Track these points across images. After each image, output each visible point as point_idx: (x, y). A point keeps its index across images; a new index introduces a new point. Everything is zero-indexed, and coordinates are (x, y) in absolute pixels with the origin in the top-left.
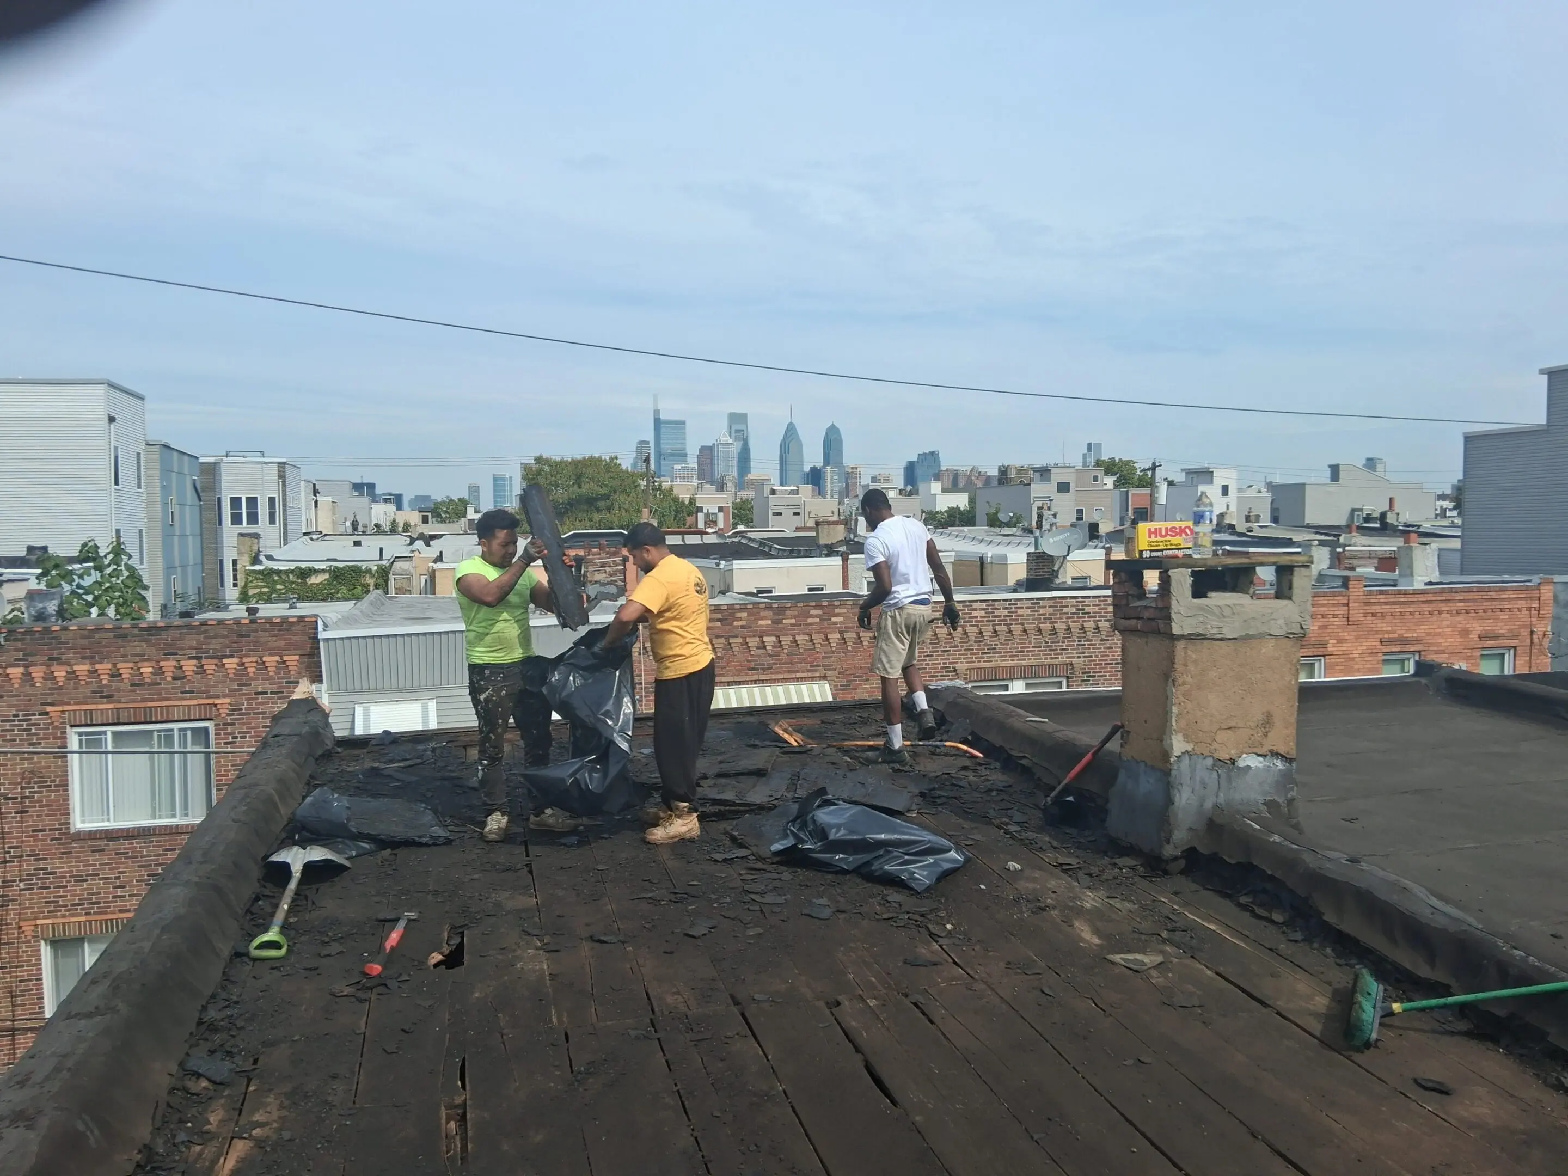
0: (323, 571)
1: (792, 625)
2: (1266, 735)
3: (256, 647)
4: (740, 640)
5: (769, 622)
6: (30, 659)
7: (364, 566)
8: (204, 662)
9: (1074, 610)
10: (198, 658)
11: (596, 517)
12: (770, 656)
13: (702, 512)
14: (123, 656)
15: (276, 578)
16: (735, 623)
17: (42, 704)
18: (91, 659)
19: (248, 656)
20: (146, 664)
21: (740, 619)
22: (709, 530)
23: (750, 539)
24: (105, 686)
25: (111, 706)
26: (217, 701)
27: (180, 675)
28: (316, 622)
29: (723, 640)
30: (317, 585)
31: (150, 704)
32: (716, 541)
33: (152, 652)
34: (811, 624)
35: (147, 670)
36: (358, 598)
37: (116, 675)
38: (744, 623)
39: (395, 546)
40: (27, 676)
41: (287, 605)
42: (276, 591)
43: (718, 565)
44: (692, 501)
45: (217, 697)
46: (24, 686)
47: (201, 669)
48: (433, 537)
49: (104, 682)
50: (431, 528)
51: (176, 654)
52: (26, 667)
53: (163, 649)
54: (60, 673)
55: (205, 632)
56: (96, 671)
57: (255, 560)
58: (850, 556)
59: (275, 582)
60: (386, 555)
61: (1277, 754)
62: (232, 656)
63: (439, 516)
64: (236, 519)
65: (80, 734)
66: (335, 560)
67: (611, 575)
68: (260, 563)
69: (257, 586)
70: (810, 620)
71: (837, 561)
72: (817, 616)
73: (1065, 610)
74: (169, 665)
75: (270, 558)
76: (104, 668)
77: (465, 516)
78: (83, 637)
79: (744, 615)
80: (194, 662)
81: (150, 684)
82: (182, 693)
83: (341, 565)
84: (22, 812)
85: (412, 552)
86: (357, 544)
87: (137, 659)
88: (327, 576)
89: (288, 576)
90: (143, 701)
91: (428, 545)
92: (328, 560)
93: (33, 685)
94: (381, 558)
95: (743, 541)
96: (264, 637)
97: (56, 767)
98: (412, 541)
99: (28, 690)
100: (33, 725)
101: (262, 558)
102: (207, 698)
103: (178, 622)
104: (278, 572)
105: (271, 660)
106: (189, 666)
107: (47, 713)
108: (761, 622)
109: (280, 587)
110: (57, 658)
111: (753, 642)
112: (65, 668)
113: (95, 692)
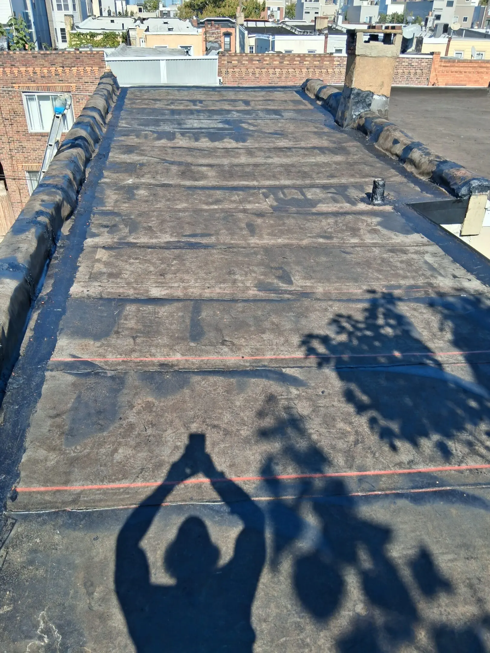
0: (100, 34)
1: (288, 64)
2: (381, 88)
3: (83, 63)
4: (266, 70)
5: (278, 63)
6: (5, 65)
7: (116, 32)
8: (65, 68)
9: (407, 64)
10: (63, 67)
11: (218, 11)
12: (278, 78)
13: (270, 9)
14: (37, 65)
15: (82, 37)
16: (264, 62)
17: (11, 83)
18: (26, 66)
19: (80, 67)
20: (45, 69)
21: (265, 60)
22: (270, 20)
23: (286, 25)
24: (32, 77)
25: (35, 85)
26: (71, 85)
27: (57, 74)
28: (102, 54)
29: (259, 70)
30: (99, 40)
31: (49, 85)
32: (271, 26)
33: (46, 64)
34: (295, 64)
35: (45, 71)
36: (116, 47)
37: (35, 72)
38: (268, 62)
39: (129, 23)
40: (5, 72)
41: (88, 49)
42: (83, 43)
43: (269, 38)
44: (264, 4)
45: (71, 83)
46: (4, 76)
47: (64, 72)
48: (144, 19)
49: (32, 75)
50: (144, 15)
51: (55, 65)
52: (4, 68)
53: (50, 63)
54: (15, 71)
55: (64, 56)
56: (28, 71)
57: (73, 28)
58: (329, 36)
59: (82, 39)
60: (125, 28)
61: (384, 95)
62: (75, 67)
63: (146, 8)
64: (60, 8)
65: (26, 96)
66: (104, 29)
67: (216, 38)
68: (75, 29)
69: (75, 41)
70: (295, 63)
71: (323, 37)
72: (298, 61)
73: (403, 64)
74: (53, 69)
75: (78, 27)
76: (30, 69)
77: (158, 9)
78: (22, 57)
79: (268, 59)
80: (62, 68)
81: (47, 77)
82: (59, 81)
83: (107, 31)
84: (11, 125)
85: (136, 26)
86: (112, 21)
87: (42, 66)
88: (102, 36)
89: (87, 36)
90: (46, 83)
91: (142, 23)
92: (102, 29)
93: (7, 76)
94: (123, 29)
95: (284, 26)
96: (86, 60)
97: (20, 108)
98: (136, 21)
99: (6, 78)
100: (9, 91)
101: (75, 27)
102: (68, 83)
103: (54, 52)
104: (83, 34)
105: (88, 69)
106: (60, 70)
107: (14, 87)
108: (274, 62)
109: (83, 41)
110: (14, 65)
111: (271, 71)
112: (17, 69)
113: (29, 79)
